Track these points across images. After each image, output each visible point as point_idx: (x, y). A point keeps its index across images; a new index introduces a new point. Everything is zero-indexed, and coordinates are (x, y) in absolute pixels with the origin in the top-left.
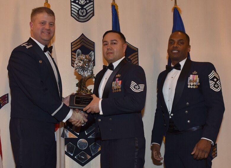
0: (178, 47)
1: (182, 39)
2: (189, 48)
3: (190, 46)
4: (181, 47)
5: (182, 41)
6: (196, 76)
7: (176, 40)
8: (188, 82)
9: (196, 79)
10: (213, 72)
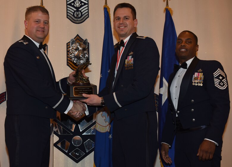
0: (186, 46)
1: (189, 38)
2: (197, 48)
3: (198, 45)
4: (188, 46)
5: (190, 40)
6: (201, 73)
7: (184, 39)
8: (193, 80)
9: (200, 77)
10: (219, 70)
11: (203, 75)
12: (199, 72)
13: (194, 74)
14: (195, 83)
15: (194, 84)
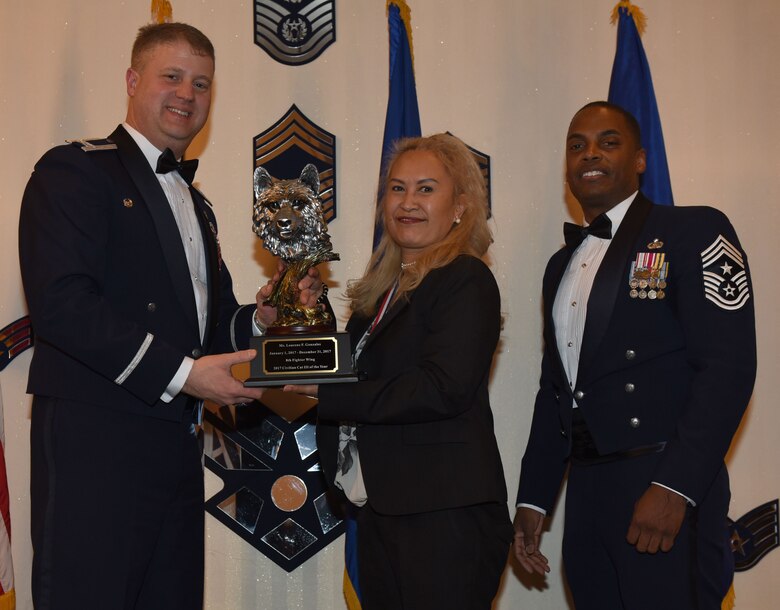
1: (610, 129)
2: (641, 160)
5: (612, 136)
6: (658, 255)
7: (592, 136)
8: (631, 280)
9: (656, 267)
10: (721, 241)
11: (665, 261)
12: (652, 251)
13: (635, 258)
14: (638, 289)
15: (634, 294)
